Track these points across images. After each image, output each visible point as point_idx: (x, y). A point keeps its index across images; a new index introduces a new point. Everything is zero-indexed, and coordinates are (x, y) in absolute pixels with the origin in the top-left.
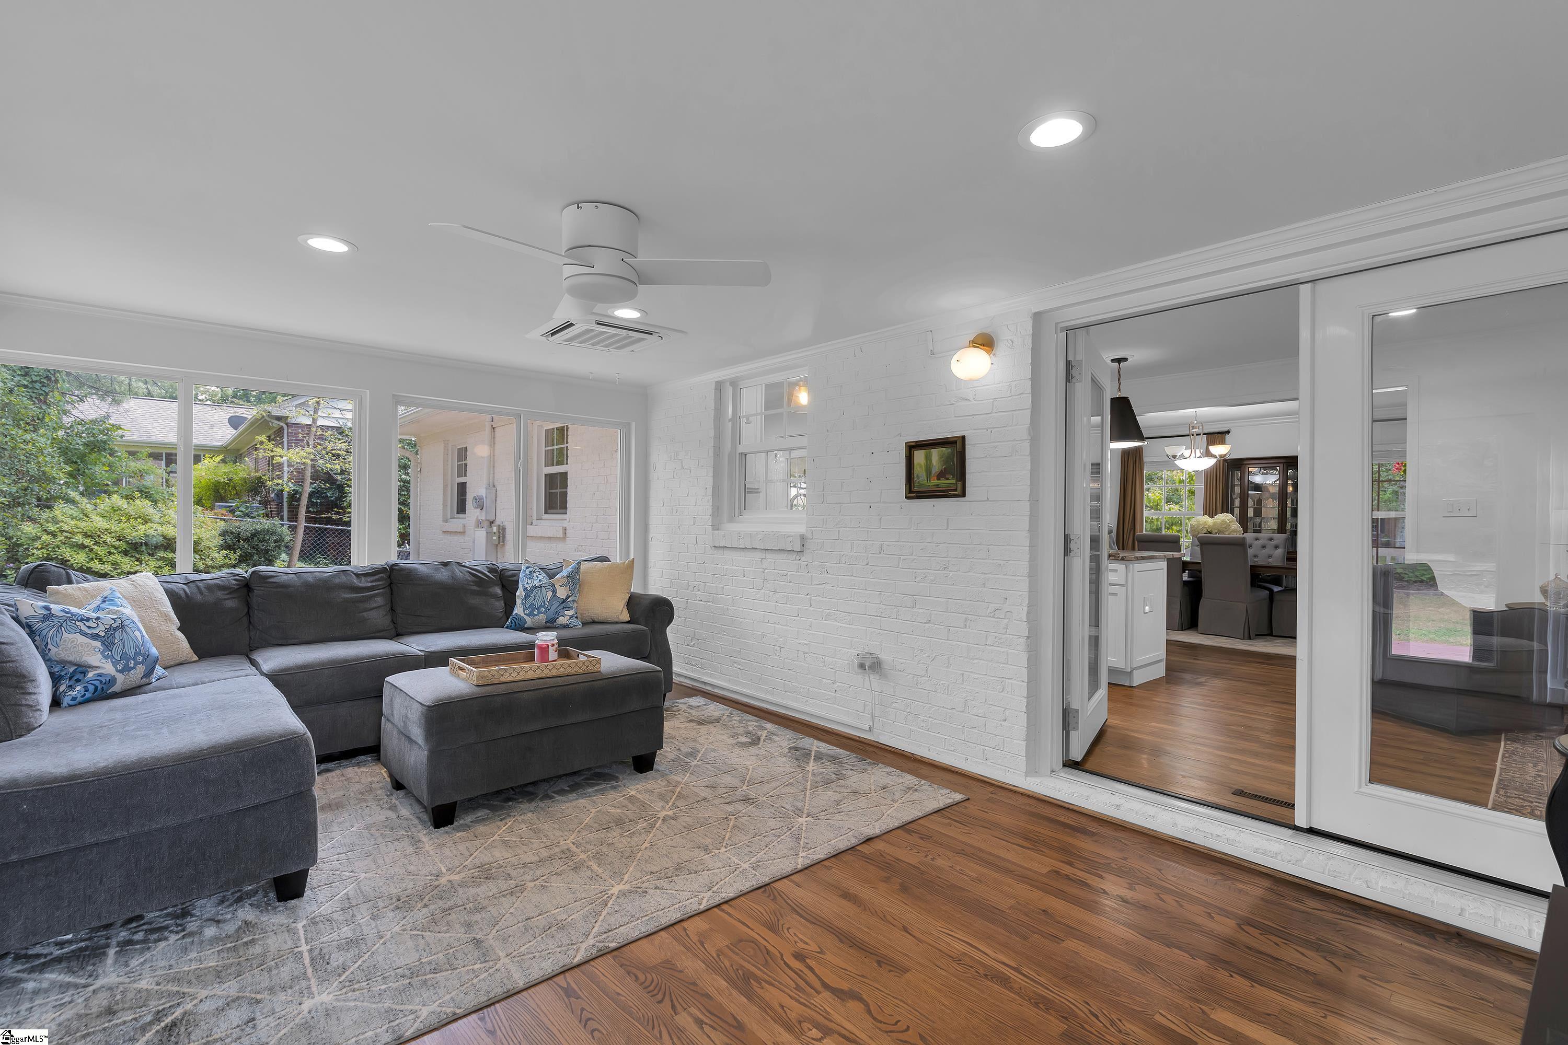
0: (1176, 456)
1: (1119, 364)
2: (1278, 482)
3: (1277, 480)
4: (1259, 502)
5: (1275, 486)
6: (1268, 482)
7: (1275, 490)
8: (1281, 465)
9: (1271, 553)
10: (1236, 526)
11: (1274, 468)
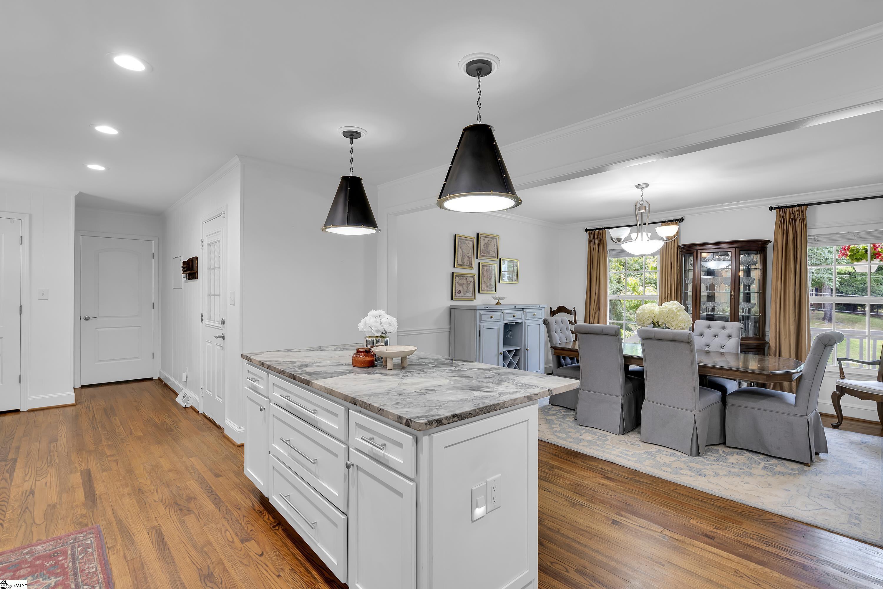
0: (621, 239)
1: (479, 78)
2: (730, 267)
3: (729, 266)
4: (712, 287)
5: (727, 271)
6: (720, 268)
7: (728, 275)
8: (734, 250)
9: (723, 343)
10: (686, 317)
11: (726, 253)
